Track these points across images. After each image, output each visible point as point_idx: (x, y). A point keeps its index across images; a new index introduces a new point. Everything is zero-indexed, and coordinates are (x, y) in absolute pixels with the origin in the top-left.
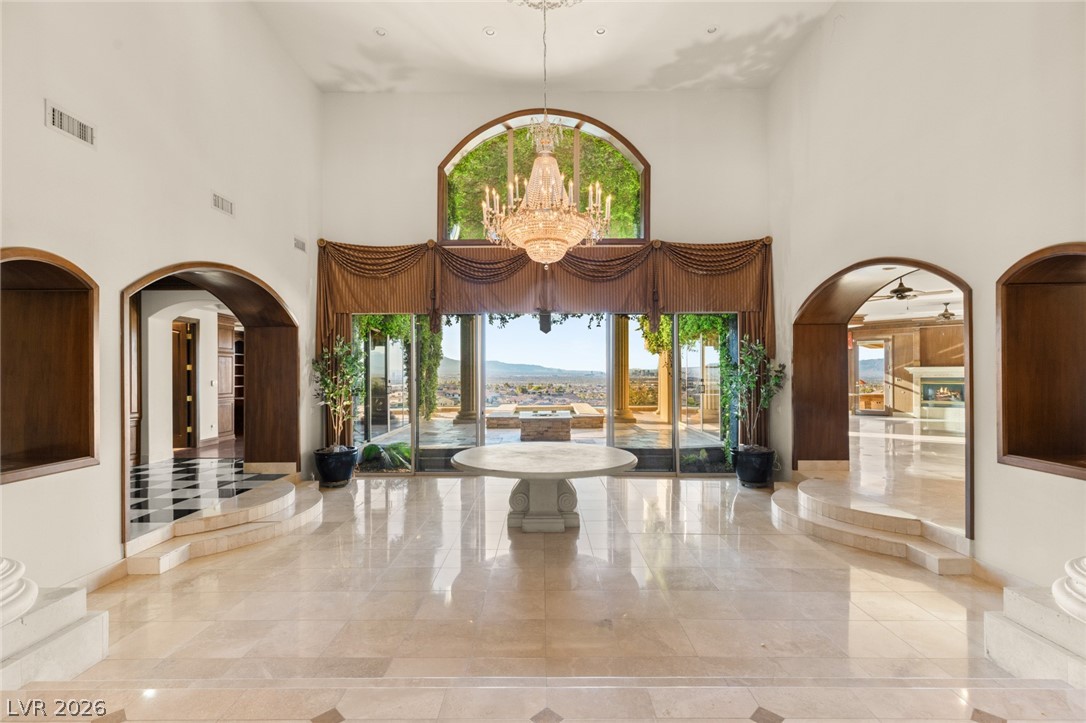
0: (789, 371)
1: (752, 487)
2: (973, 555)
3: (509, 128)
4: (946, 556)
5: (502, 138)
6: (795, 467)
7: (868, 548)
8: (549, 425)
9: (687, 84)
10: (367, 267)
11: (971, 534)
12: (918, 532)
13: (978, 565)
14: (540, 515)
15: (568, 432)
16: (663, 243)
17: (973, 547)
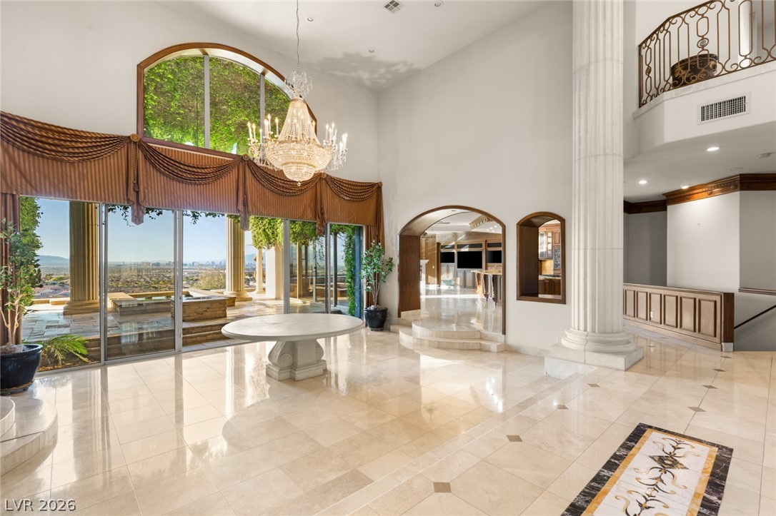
0: (396, 261)
1: (378, 331)
2: (505, 342)
3: (206, 54)
4: (499, 344)
5: (194, 59)
6: (399, 316)
7: (465, 348)
8: (208, 306)
9: (339, 74)
10: (47, 146)
11: (504, 333)
12: (479, 337)
13: (508, 346)
14: (307, 366)
15: (225, 310)
16: (327, 175)
17: (505, 338)
